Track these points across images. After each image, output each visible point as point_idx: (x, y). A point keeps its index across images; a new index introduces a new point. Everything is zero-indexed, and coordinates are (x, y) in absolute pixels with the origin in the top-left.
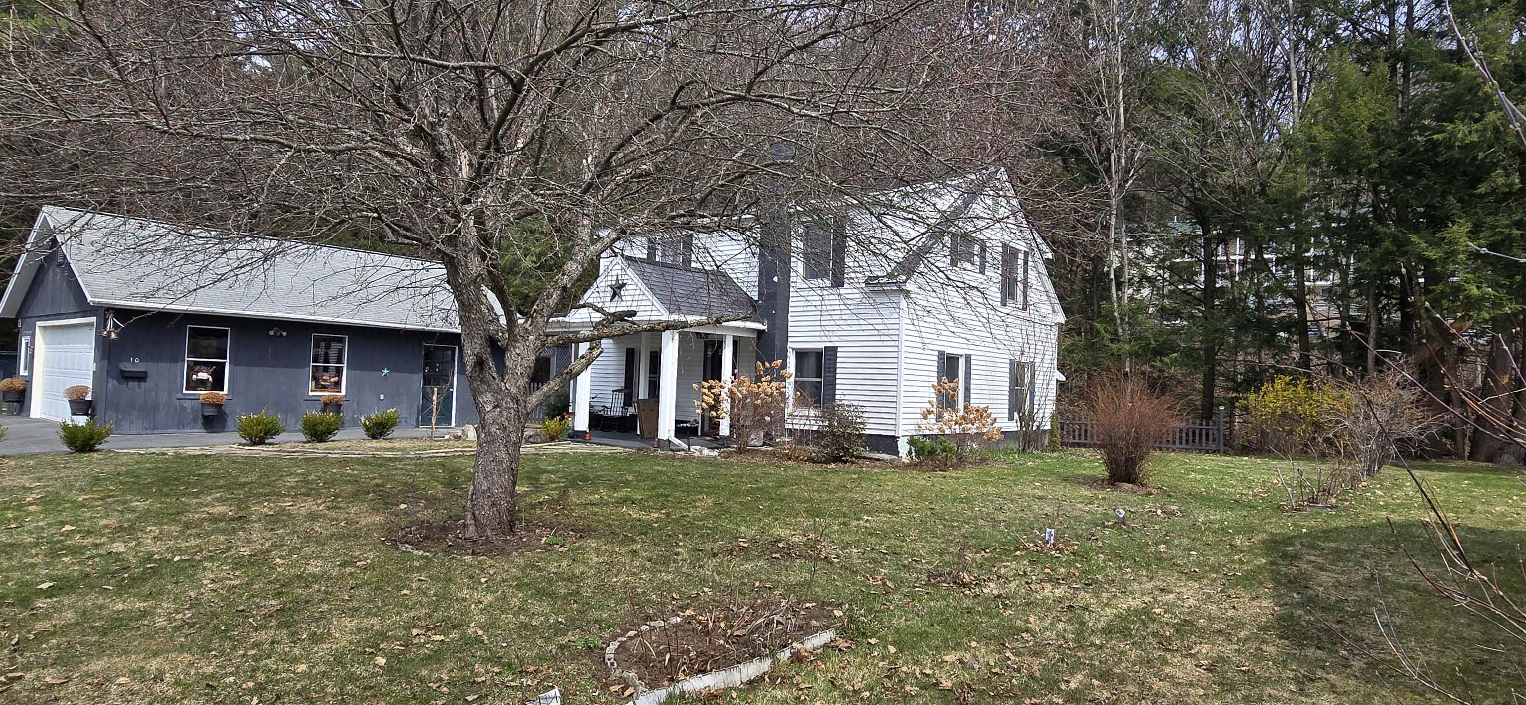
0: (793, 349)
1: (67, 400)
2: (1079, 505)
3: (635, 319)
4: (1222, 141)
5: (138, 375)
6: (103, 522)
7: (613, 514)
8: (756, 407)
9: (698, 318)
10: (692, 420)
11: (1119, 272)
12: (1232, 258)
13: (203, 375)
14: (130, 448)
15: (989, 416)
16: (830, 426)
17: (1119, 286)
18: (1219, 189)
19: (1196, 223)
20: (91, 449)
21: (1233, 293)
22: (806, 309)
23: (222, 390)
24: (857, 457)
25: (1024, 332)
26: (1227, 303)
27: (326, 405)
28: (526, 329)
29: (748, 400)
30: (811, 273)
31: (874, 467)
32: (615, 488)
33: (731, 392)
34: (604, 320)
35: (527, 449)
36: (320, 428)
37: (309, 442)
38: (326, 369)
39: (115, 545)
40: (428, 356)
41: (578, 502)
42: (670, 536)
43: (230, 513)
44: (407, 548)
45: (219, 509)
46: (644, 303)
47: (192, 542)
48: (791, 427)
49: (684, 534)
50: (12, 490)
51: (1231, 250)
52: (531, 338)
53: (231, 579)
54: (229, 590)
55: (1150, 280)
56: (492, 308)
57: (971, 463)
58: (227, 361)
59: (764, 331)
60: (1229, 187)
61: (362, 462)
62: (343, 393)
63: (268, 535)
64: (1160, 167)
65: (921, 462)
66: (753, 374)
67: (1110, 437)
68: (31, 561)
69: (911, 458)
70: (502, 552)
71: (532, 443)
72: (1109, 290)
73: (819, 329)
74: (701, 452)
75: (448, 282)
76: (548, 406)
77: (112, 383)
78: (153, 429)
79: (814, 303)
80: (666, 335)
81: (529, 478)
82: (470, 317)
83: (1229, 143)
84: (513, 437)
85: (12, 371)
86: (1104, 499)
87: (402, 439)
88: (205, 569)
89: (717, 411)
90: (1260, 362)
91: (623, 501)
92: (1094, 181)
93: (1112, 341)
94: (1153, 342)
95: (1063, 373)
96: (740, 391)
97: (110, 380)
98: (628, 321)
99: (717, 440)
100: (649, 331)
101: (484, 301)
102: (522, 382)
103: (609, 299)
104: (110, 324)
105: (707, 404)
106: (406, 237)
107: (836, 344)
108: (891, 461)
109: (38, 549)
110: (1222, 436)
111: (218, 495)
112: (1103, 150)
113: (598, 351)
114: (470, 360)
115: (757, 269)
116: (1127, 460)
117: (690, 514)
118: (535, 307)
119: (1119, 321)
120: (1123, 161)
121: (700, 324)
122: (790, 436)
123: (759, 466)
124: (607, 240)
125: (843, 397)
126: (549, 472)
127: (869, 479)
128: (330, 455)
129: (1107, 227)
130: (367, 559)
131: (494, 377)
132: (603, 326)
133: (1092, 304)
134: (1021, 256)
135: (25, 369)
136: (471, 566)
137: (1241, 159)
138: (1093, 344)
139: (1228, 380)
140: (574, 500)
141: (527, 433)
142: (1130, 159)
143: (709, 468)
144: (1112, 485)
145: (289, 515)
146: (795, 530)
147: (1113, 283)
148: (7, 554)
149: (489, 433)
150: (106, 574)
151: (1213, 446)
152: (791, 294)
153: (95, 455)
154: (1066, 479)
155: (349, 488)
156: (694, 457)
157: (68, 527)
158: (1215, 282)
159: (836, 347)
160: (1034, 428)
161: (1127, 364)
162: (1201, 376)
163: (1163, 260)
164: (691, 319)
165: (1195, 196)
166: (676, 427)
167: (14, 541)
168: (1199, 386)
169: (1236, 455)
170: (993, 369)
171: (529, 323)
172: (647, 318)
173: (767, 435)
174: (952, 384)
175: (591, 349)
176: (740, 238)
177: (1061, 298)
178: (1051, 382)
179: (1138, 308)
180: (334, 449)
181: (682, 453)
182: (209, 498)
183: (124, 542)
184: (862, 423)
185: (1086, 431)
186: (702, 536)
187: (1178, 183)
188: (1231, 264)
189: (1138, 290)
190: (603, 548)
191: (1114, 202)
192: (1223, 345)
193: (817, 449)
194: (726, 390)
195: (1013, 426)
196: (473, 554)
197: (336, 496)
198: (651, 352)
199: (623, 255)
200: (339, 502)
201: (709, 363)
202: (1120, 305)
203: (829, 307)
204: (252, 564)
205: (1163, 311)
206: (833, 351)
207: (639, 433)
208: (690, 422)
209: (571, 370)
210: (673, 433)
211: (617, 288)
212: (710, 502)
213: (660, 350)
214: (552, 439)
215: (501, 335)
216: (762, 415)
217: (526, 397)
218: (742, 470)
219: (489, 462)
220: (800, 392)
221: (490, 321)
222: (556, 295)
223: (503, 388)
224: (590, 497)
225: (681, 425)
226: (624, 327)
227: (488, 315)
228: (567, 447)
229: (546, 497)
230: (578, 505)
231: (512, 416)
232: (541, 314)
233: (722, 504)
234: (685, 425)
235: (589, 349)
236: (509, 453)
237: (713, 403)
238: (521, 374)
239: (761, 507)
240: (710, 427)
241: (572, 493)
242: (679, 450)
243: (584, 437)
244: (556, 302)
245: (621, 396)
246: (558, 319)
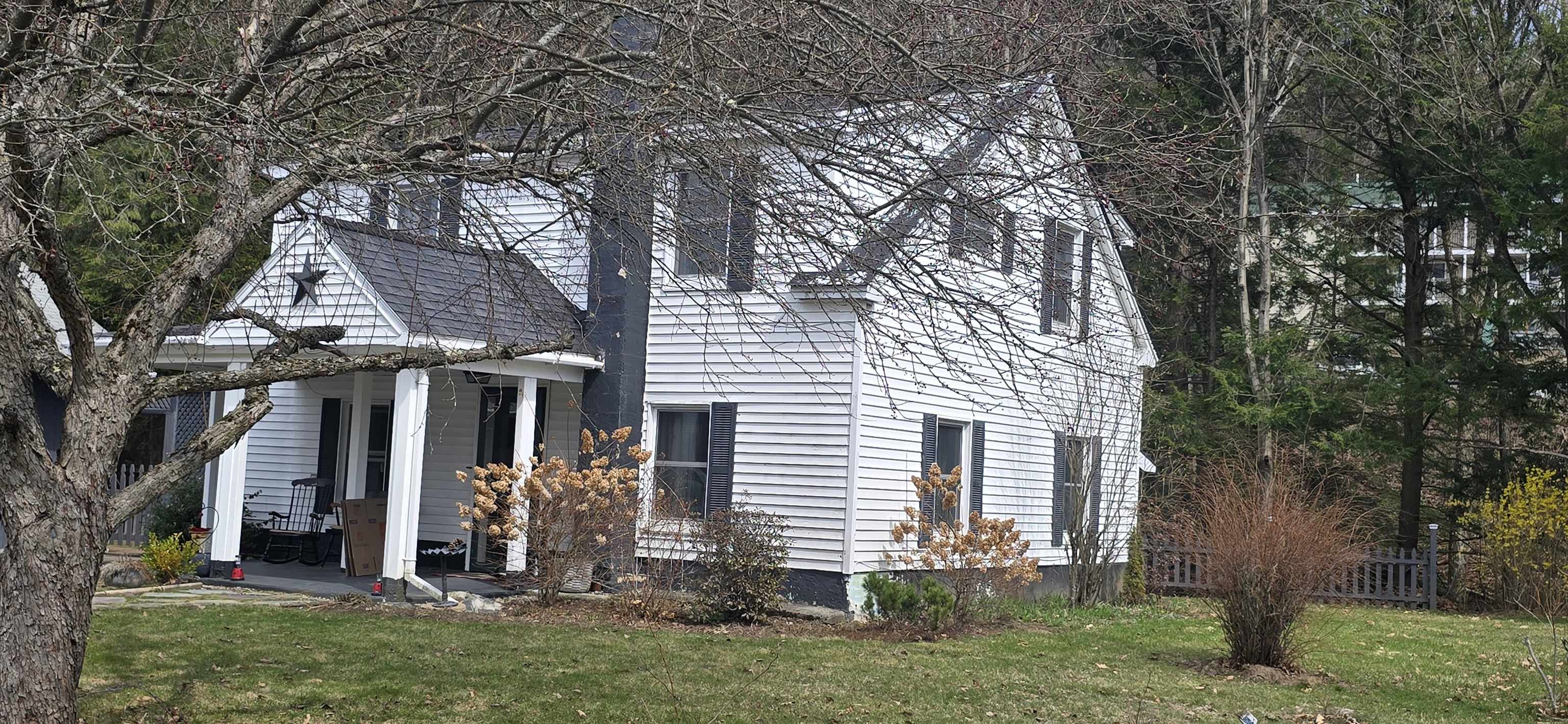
0: (654, 406)
2: (1178, 707)
3: (342, 342)
4: (1439, 41)
8: (579, 517)
9: (469, 345)
10: (452, 541)
11: (1255, 272)
12: (1455, 252)
15: (1015, 537)
16: (720, 552)
17: (1255, 300)
18: (1433, 130)
19: (1390, 188)
21: (1456, 317)
22: (677, 331)
24: (771, 613)
25: (1081, 382)
26: (1445, 334)
28: (112, 361)
29: (565, 504)
30: (685, 267)
31: (801, 632)
32: (289, 678)
33: (531, 490)
34: (275, 345)
35: (107, 599)
41: (212, 707)
46: (359, 311)
48: (645, 555)
51: (1453, 239)
52: (123, 377)
55: (1312, 290)
56: (41, 316)
57: (982, 625)
59: (597, 370)
60: (1450, 125)
64: (1330, 84)
65: (890, 623)
66: (576, 453)
67: (1235, 579)
69: (871, 614)
71: (119, 586)
72: (1238, 306)
73: (701, 369)
74: (468, 603)
76: (158, 512)
79: (692, 320)
80: (404, 377)
81: (110, 659)
83: (1453, 46)
84: (78, 577)
86: (1221, 694)
89: (501, 523)
90: (1502, 443)
91: (305, 704)
92: (1213, 105)
93: (1241, 400)
94: (1313, 403)
95: (1152, 459)
96: (547, 486)
98: (325, 347)
99: (502, 579)
100: (367, 369)
101: (25, 301)
102: (100, 466)
103: (288, 301)
105: (484, 511)
107: (732, 399)
108: (834, 621)
110: (1434, 578)
112: (1230, 49)
113: (262, 408)
115: (585, 252)
116: (1265, 621)
118: (133, 316)
119: (1253, 365)
120: (1265, 72)
121: (471, 357)
122: (643, 571)
123: (581, 631)
124: (286, 188)
125: (745, 499)
126: (153, 646)
127: (792, 657)
129: (1235, 191)
131: (39, 456)
132: (273, 357)
133: (1207, 331)
134: (1079, 240)
137: (1472, 74)
138: (1207, 406)
139: (1446, 474)
140: (204, 702)
141: (110, 566)
142: (1278, 69)
143: (484, 637)
144: (1238, 668)
147: (1245, 295)
149: (27, 570)
151: (1418, 596)
152: (652, 302)
154: (1154, 658)
156: (453, 614)
158: (1425, 298)
159: (736, 404)
160: (1098, 561)
161: (1268, 443)
162: (1399, 466)
163: (1334, 255)
164: (454, 345)
165: (1391, 140)
166: (419, 554)
168: (1395, 484)
169: (1460, 611)
170: (1025, 449)
171: (119, 348)
172: (364, 343)
173: (599, 570)
174: (949, 477)
175: (247, 402)
176: (553, 194)
177: (1151, 319)
178: (1131, 475)
179: (1288, 342)
181: (429, 605)
184: (782, 549)
185: (1193, 567)
187: (1362, 114)
188: (1454, 264)
189: (1289, 308)
191: (1248, 147)
192: (1436, 410)
193: (692, 597)
194: (521, 482)
195: (1059, 557)
198: (373, 407)
199: (318, 218)
201: (490, 429)
202: (1256, 335)
203: (719, 329)
205: (1332, 345)
206: (727, 412)
207: (343, 565)
208: (447, 544)
209: (205, 443)
210: (412, 566)
211: (307, 280)
212: (482, 703)
213: (393, 402)
214: (163, 578)
215: (57, 370)
216: (591, 531)
217: (108, 497)
218: (548, 639)
219: (23, 630)
220: (664, 488)
221: (36, 342)
222: (177, 293)
223: (60, 479)
224: (238, 697)
225: (430, 551)
226: (314, 362)
227: (30, 329)
228: (195, 593)
229: (146, 698)
230: (211, 713)
231: (77, 534)
232: (143, 331)
233: (506, 707)
234: (437, 551)
235: (244, 402)
236: (68, 611)
237: (495, 507)
238: (99, 450)
239: (581, 713)
240: (487, 554)
241: (200, 687)
242: (423, 601)
243: (230, 575)
244: (177, 306)
245: (310, 492)
246: (183, 338)
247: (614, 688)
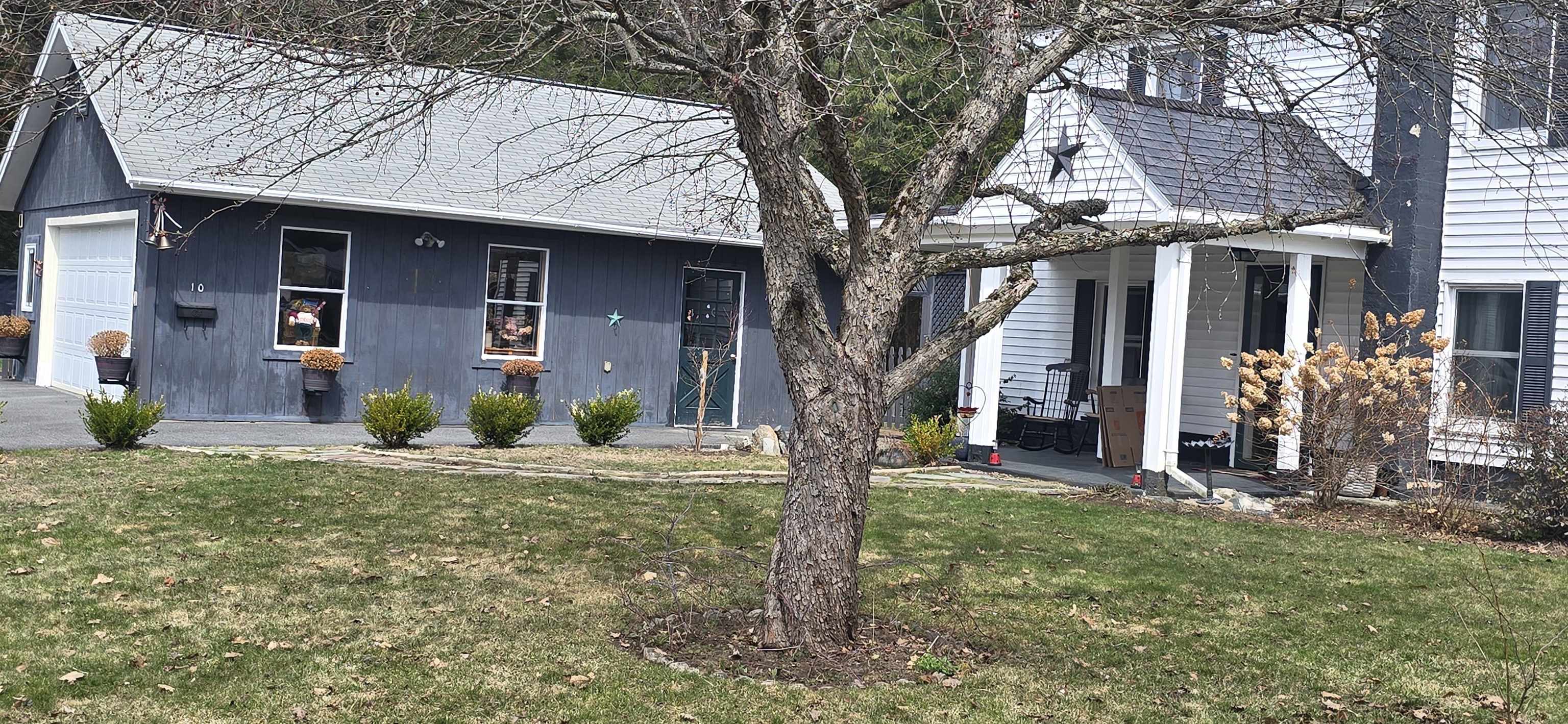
0: (1452, 286)
1: (92, 356)
3: (1103, 218)
5: (205, 315)
6: (155, 573)
7: (1051, 620)
8: (1361, 412)
9: (1242, 217)
10: (1217, 433)
13: (306, 318)
14: (192, 445)
16: (1537, 458)
20: (131, 445)
22: (1491, 195)
23: (337, 345)
27: (510, 377)
28: (886, 239)
29: (1345, 396)
32: (1053, 567)
33: (1307, 378)
34: (1039, 221)
35: (880, 477)
36: (502, 420)
37: (481, 446)
38: (509, 311)
39: (175, 614)
40: (692, 290)
41: (979, 589)
42: (1170, 673)
43: (356, 570)
44: (658, 656)
45: (336, 562)
47: (296, 618)
48: (1441, 457)
49: (1202, 672)
50: (16, 509)
52: (895, 256)
53: (359, 690)
54: (357, 708)
56: (820, 196)
58: (345, 292)
59: (1383, 245)
61: (575, 488)
62: (540, 357)
63: (420, 613)
66: (1356, 339)
68: (48, 632)
70: (833, 678)
71: (890, 466)
73: (1522, 241)
74: (1235, 501)
75: (739, 144)
76: (920, 395)
77: (163, 328)
78: (226, 412)
79: (1515, 183)
80: (1166, 253)
81: (882, 536)
82: (779, 214)
84: (858, 451)
85: (8, 306)
87: (643, 447)
88: (317, 667)
89: (1272, 415)
91: (1070, 594)
96: (1326, 376)
97: (159, 322)
98: (1087, 223)
99: (1273, 478)
100: (1132, 243)
101: (806, 182)
102: (874, 344)
103: (1048, 177)
104: (160, 220)
105: (1252, 401)
107: (1559, 277)
109: (59, 613)
111: (335, 535)
113: (1027, 285)
114: (778, 298)
115: (1373, 109)
117: (1213, 632)
118: (904, 193)
121: (1246, 230)
122: (1439, 477)
123: (1366, 539)
124: (1051, 55)
126: (920, 525)
128: (519, 473)
130: (586, 672)
131: (822, 332)
132: (1037, 232)
135: (29, 300)
136: (776, 700)
140: (972, 585)
141: (881, 445)
143: (1255, 538)
145: (453, 579)
146: (1452, 684)
148: (14, 618)
149: (812, 443)
150: (162, 663)
152: (1451, 164)
153: (137, 454)
155: (553, 536)
156: (1220, 512)
157: (102, 579)
159: (1557, 283)
164: (1231, 218)
166: (1181, 446)
167: (23, 597)
171: (891, 226)
172: (1134, 217)
173: (1385, 472)
175: (1013, 279)
176: (1342, 42)
180: (525, 462)
181: (1192, 502)
182: (319, 540)
183: (189, 610)
186: (1241, 680)
190: (1033, 686)
193: (1501, 509)
194: (1295, 371)
196: (780, 676)
197: (532, 549)
198: (1130, 289)
199: (1082, 89)
200: (536, 561)
201: (1257, 314)
203: (1547, 193)
204: (394, 664)
206: (1548, 292)
207: (1100, 455)
208: (1212, 437)
209: (972, 321)
210: (1174, 459)
211: (1064, 154)
212: (1257, 608)
213: (1151, 283)
214: (924, 460)
215: (836, 249)
216: (1376, 430)
217: (883, 374)
218: (1328, 546)
219: (810, 500)
220: (1466, 381)
221: (817, 222)
222: (945, 169)
223: (840, 355)
224: (1003, 582)
225: (1193, 444)
226: (1081, 236)
227: (811, 209)
228: (954, 476)
229: (917, 576)
230: (979, 595)
231: (856, 409)
232: (914, 208)
233: (1284, 615)
234: (1201, 443)
235: (1010, 279)
236: (849, 485)
237: (1265, 398)
238: (874, 328)
239: (1372, 629)
240: (1254, 449)
241: (967, 569)
242: (1186, 496)
243: (987, 460)
244: (944, 181)
245: (1065, 378)
246: (946, 218)
247: (1411, 605)
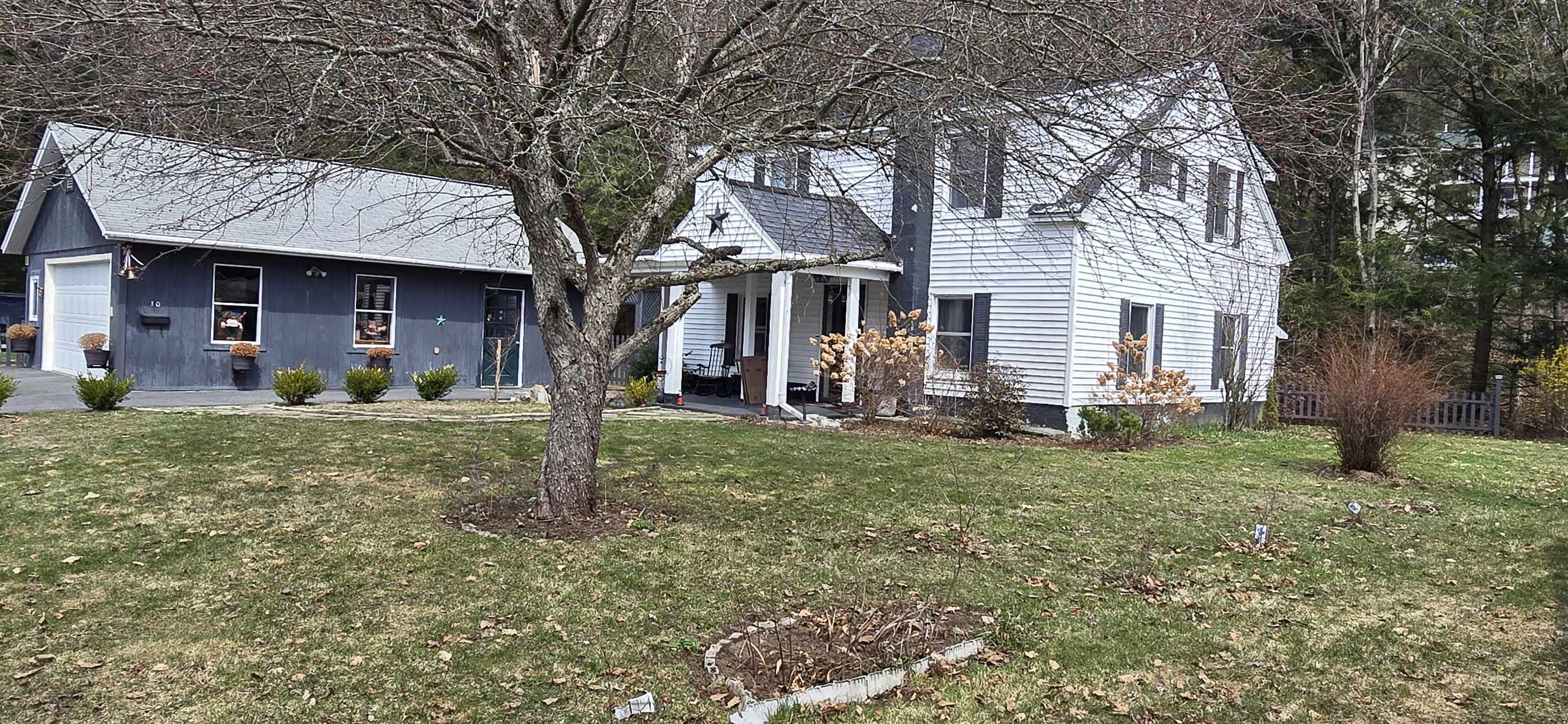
0: (935, 296)
1: (82, 350)
2: (1301, 498)
3: (739, 257)
4: (1515, 23)
5: (161, 321)
6: (129, 490)
7: (713, 495)
8: (887, 368)
9: (818, 257)
10: (808, 382)
11: (1365, 199)
12: (1523, 179)
13: (233, 323)
14: (154, 407)
15: (1185, 383)
16: (981, 392)
17: (1365, 217)
18: (1508, 88)
19: (1473, 133)
20: (112, 408)
21: (1522, 226)
22: (952, 245)
23: (254, 340)
24: (1015, 432)
25: (1235, 276)
26: (1512, 240)
27: (372, 358)
28: (609, 269)
29: (878, 359)
30: (959, 202)
31: (1035, 444)
32: (714, 464)
33: (858, 350)
34: (702, 258)
35: (609, 415)
36: (367, 386)
37: (354, 402)
38: (371, 317)
39: (144, 516)
40: (489, 303)
41: (670, 479)
42: (781, 522)
43: (270, 483)
44: (471, 528)
45: (256, 478)
46: (751, 237)
47: (229, 515)
48: (931, 393)
49: (800, 520)
50: (28, 452)
51: (1522, 169)
52: (615, 279)
53: (274, 558)
54: (272, 570)
55: (1409, 210)
56: (568, 243)
57: (1160, 442)
58: (259, 306)
59: (899, 273)
60: (1522, 85)
61: (417, 427)
62: (392, 345)
63: (314, 509)
64: (1427, 58)
65: (1096, 439)
66: (885, 327)
67: (1346, 410)
68: (53, 532)
69: (1083, 434)
70: (581, 536)
71: (615, 408)
72: (1352, 222)
74: (819, 421)
75: (516, 212)
76: (634, 363)
77: (132, 331)
78: (178, 385)
79: (964, 238)
80: (777, 277)
81: (611, 450)
82: (542, 254)
83: (1525, 26)
84: (594, 399)
85: (20, 316)
86: (1334, 490)
87: (461, 400)
88: (244, 545)
89: (839, 371)
90: (1555, 318)
91: (724, 479)
92: (1335, 78)
93: (1353, 288)
94: (1408, 290)
95: (1285, 330)
96: (868, 348)
97: (129, 327)
98: (731, 260)
99: (840, 407)
100: (757, 271)
101: (559, 235)
102: (603, 333)
103: (708, 233)
104: (128, 260)
105: (828, 363)
106: (468, 157)
107: (990, 290)
108: (1058, 438)
109: (61, 519)
110: (1498, 414)
111: (255, 461)
112: (1349, 37)
113: (695, 297)
114: (542, 306)
115: (891, 196)
116: (1367, 441)
117: (805, 497)
118: (620, 241)
119: (1363, 263)
120: (1376, 52)
121: (821, 264)
122: (929, 404)
123: (890, 440)
124: (706, 160)
125: (998, 357)
126: (635, 443)
127: (1029, 459)
128: (379, 418)
129: (1351, 139)
130: (425, 539)
131: (570, 327)
132: (701, 265)
133: (1328, 241)
134: (1234, 177)
135: (35, 314)
136: (546, 551)
137: (1541, 46)
138: (1327, 292)
139: (1510, 339)
140: (666, 476)
141: (609, 395)
142: (1386, 49)
143: (829, 442)
144: (1347, 473)
145: (336, 486)
146: (935, 519)
147: (1357, 213)
148: (28, 523)
149: (565, 395)
150: (136, 548)
151: (1485, 427)
152: (934, 227)
153: (116, 413)
154: (1284, 465)
155: (403, 457)
156: (810, 428)
157: (91, 495)
158: (1497, 212)
159: (990, 294)
160: (1245, 399)
161: (1372, 318)
162: (1473, 335)
163: (1426, 183)
164: (810, 257)
165: (1474, 97)
166: (788, 391)
167: (35, 509)
168: (1469, 348)
169: (1516, 437)
170: (1193, 323)
171: (612, 261)
172: (756, 257)
173: (901, 402)
174: (1138, 342)
175: (687, 293)
176: (872, 157)
177: (1285, 232)
178: (1270, 341)
179: (1390, 246)
180: (382, 411)
181: (795, 422)
182: (245, 465)
183: (154, 513)
184: (1022, 390)
185: (1314, 403)
186: (821, 523)
187: (1451, 80)
188: (1520, 188)
189: (1391, 223)
190: (701, 533)
191: (1361, 106)
192: (1504, 294)
193: (963, 421)
194: (851, 346)
195: (1217, 397)
196: (548, 537)
197: (389, 466)
198: (758, 299)
199: (725, 180)
200: (391, 473)
201: (830, 313)
202: (1365, 241)
203: (982, 244)
204: (297, 541)
205: (1424, 248)
206: (985, 299)
207: (742, 397)
208: (805, 385)
209: (662, 318)
210: (785, 398)
211: (717, 219)
212: (830, 482)
213: (770, 295)
214: (638, 403)
215: (578, 275)
216: (895, 378)
217: (609, 352)
218: (870, 445)
219: (565, 429)
220: (943, 349)
221: (566, 259)
222: (644, 227)
223: (582, 340)
224: (684, 474)
225: (795, 389)
226: (726, 267)
227: (563, 251)
228: (656, 413)
229: (633, 472)
230: (670, 483)
231: (593, 373)
232: (626, 250)
233: (843, 485)
234: (799, 389)
235: (685, 293)
236: (589, 418)
237: (835, 362)
238: (603, 323)
239: (893, 490)
240: (830, 391)
241: (662, 467)
242: (791, 420)
243: (676, 402)
244: (644, 234)
245: (721, 352)
246: (648, 257)
247: (914, 476)
